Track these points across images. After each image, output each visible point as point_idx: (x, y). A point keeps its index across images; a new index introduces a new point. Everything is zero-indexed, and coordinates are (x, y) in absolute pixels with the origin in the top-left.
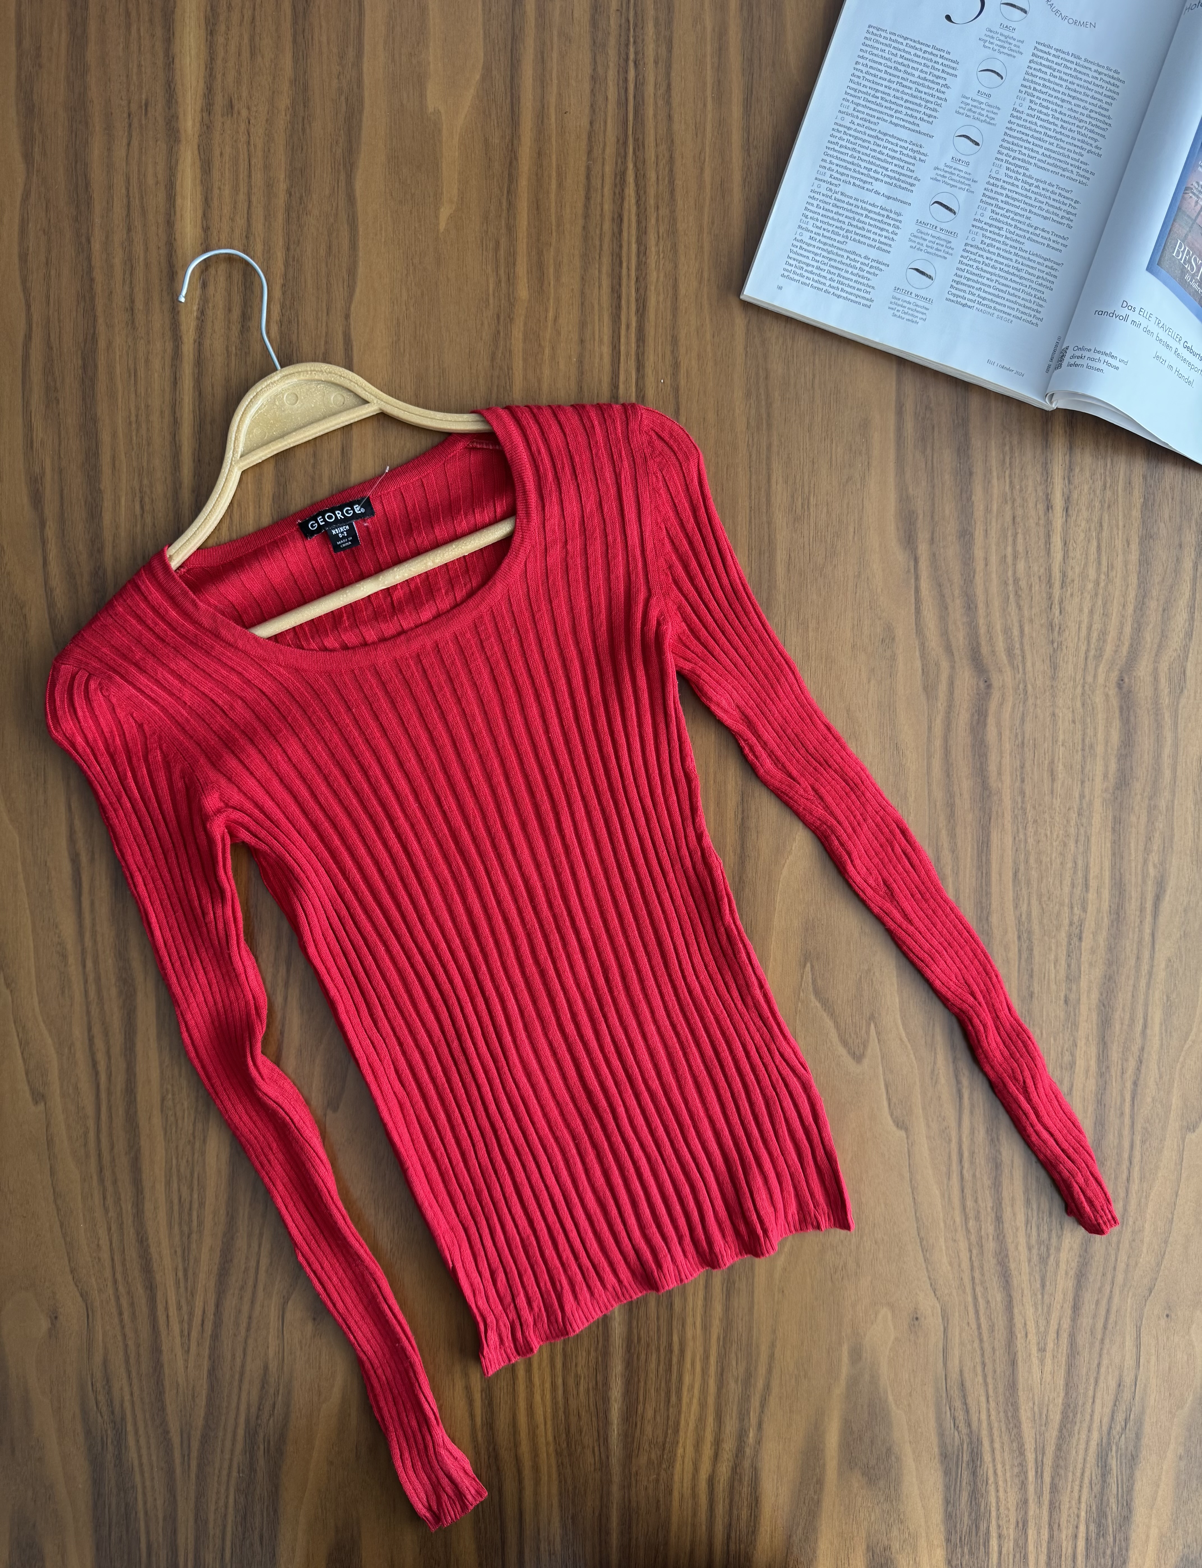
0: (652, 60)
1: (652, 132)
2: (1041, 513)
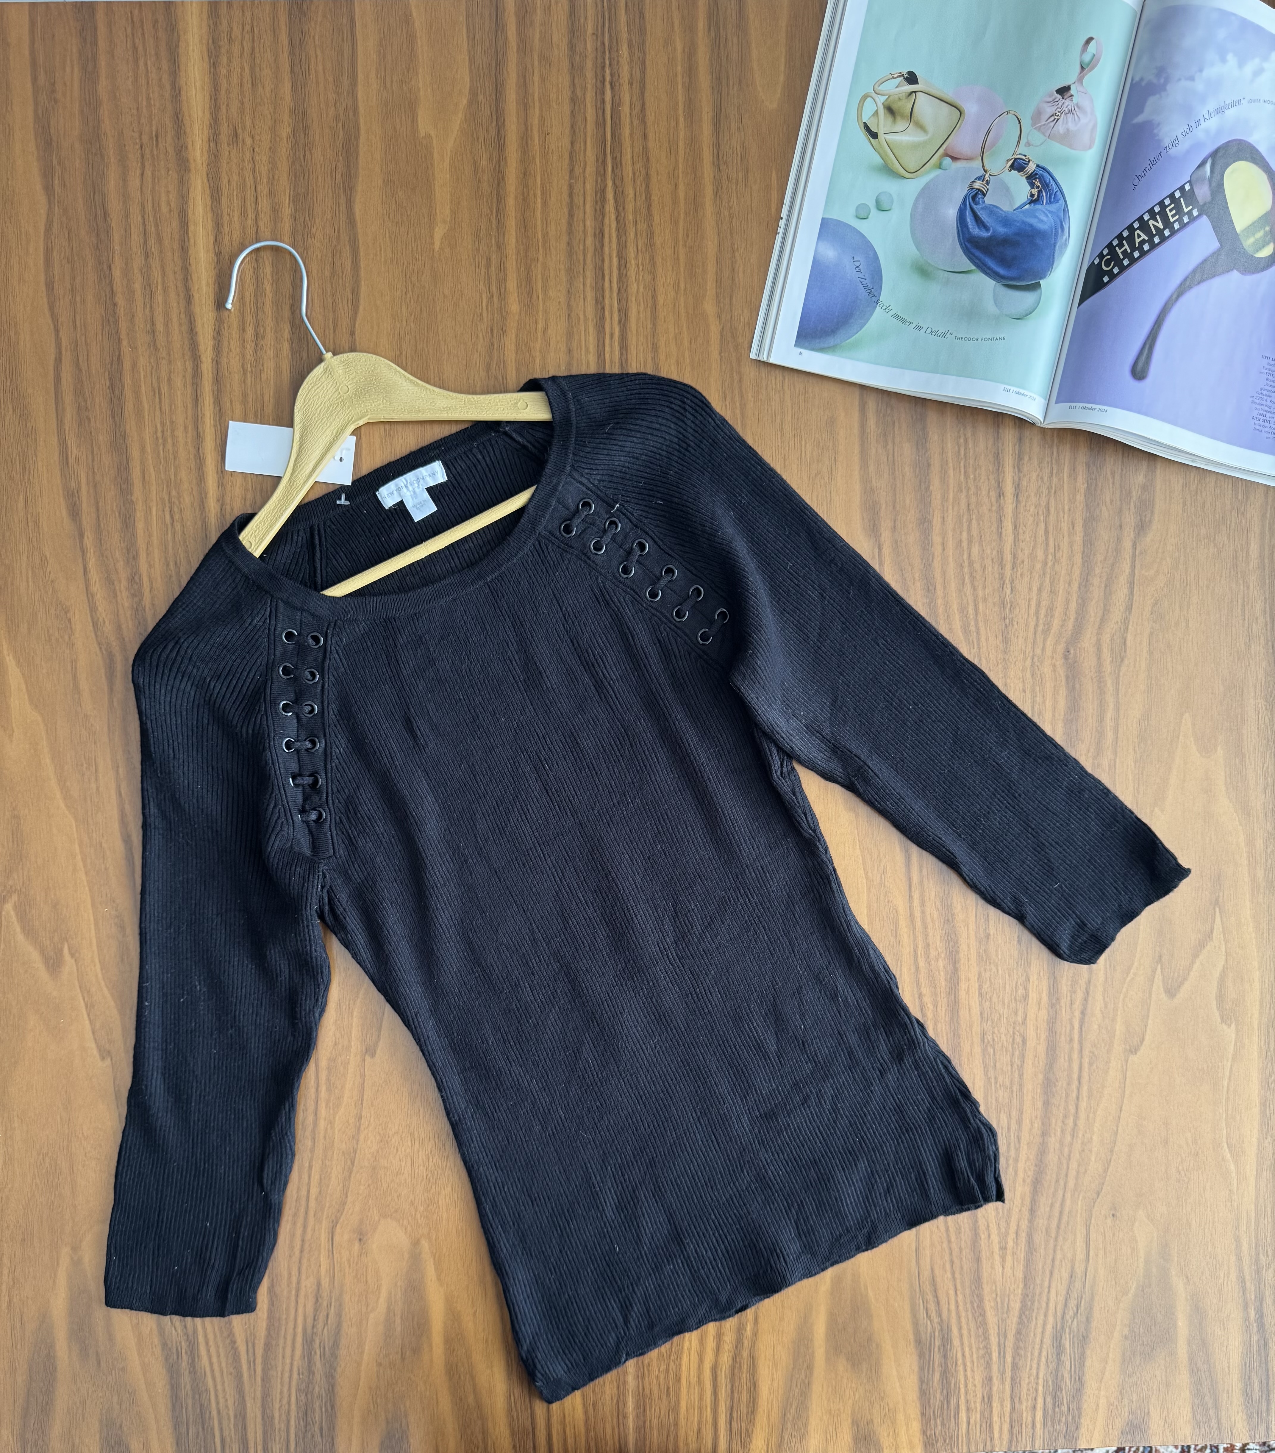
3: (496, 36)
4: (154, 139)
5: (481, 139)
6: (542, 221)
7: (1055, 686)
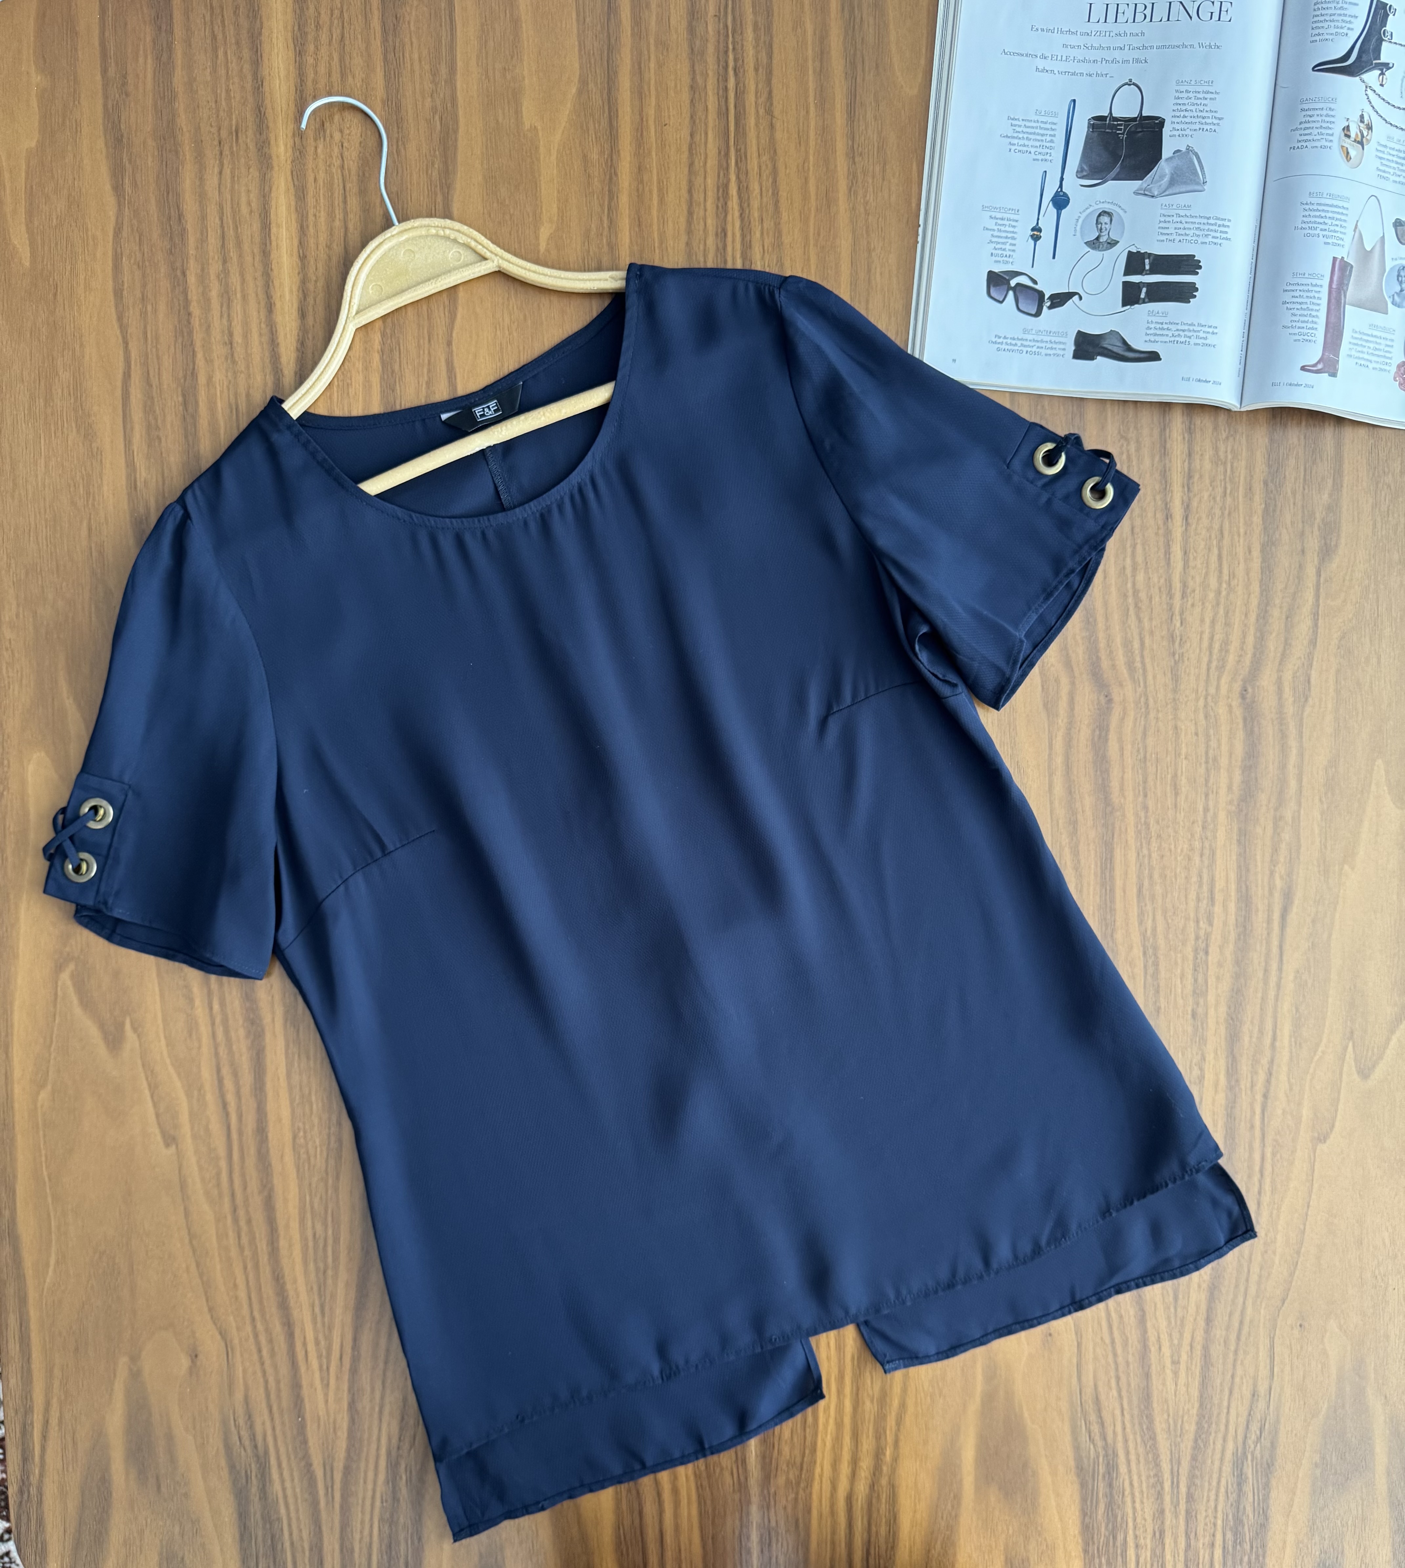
0: (752, 65)
1: (754, 142)
2: (1160, 522)
4: (234, 134)
5: (592, 132)
6: (658, 219)
7: (1231, 729)
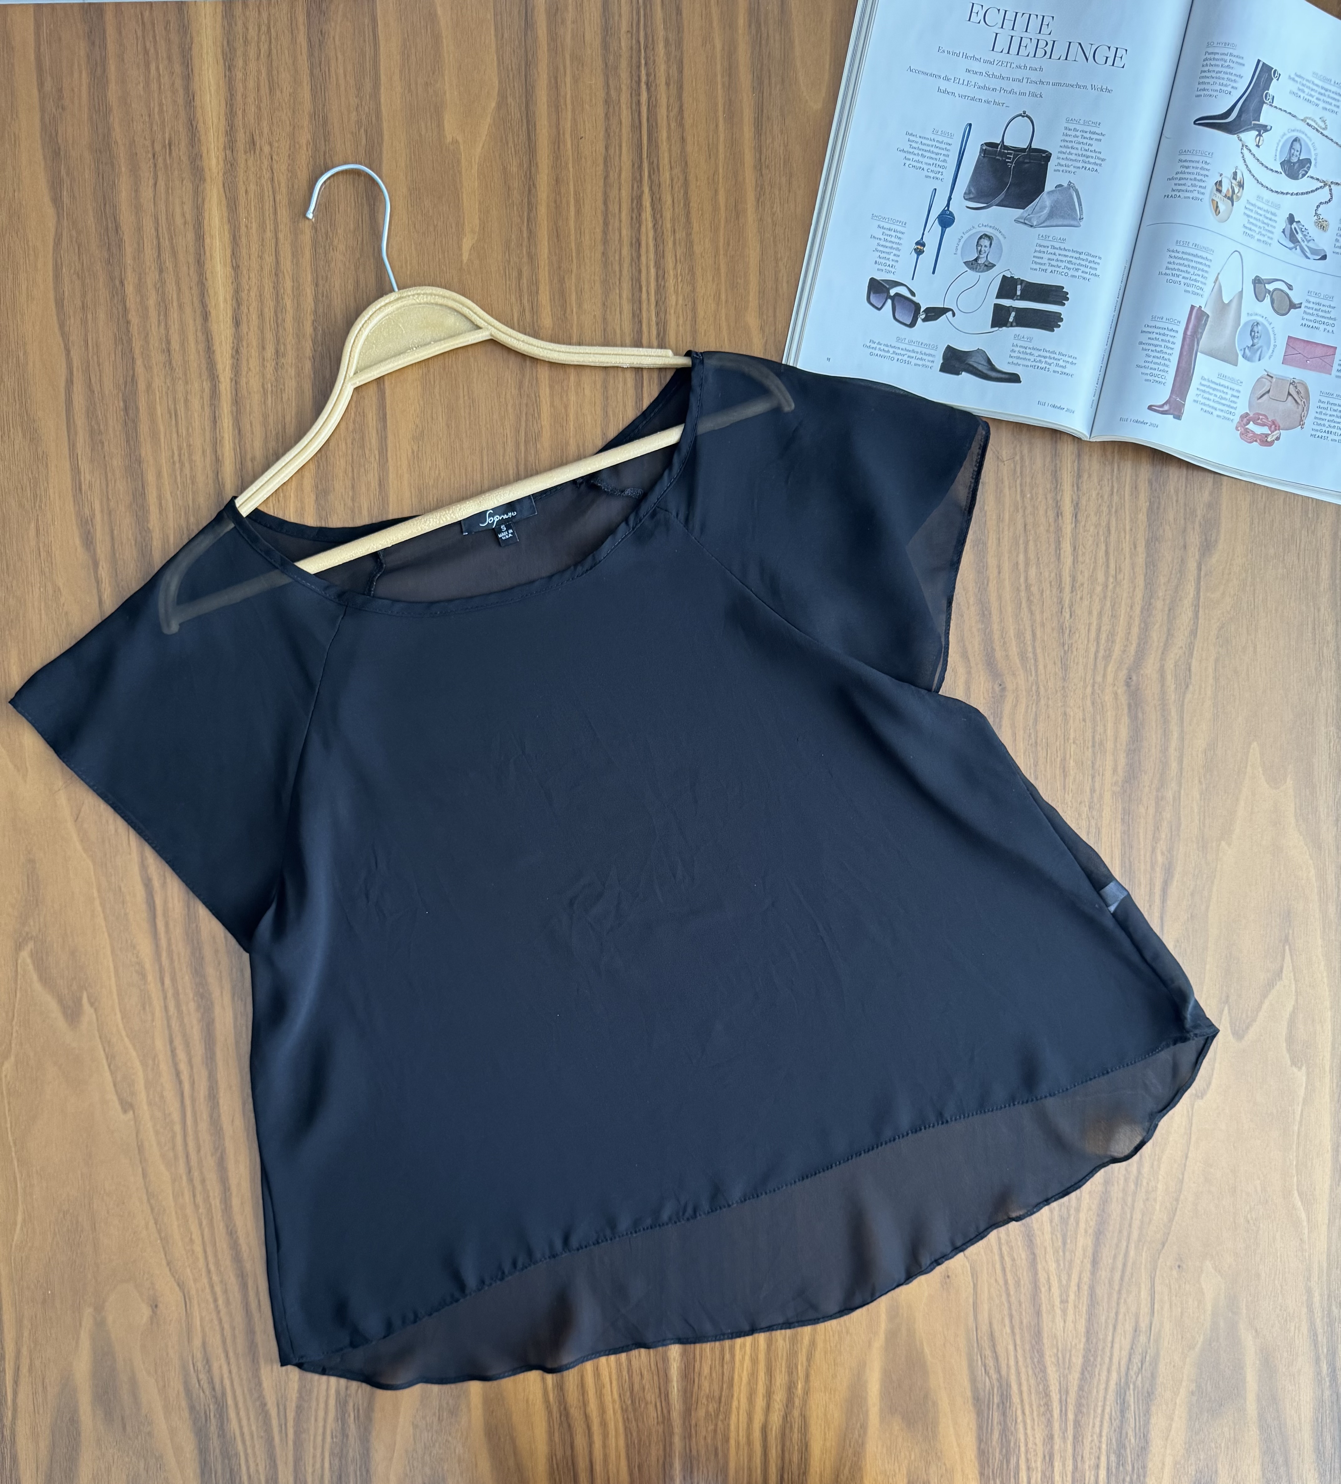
0: (663, 81)
1: (666, 155)
2: (1051, 520)
3: (526, 35)
4: (168, 147)
5: (511, 144)
6: (575, 230)
7: (1116, 715)
